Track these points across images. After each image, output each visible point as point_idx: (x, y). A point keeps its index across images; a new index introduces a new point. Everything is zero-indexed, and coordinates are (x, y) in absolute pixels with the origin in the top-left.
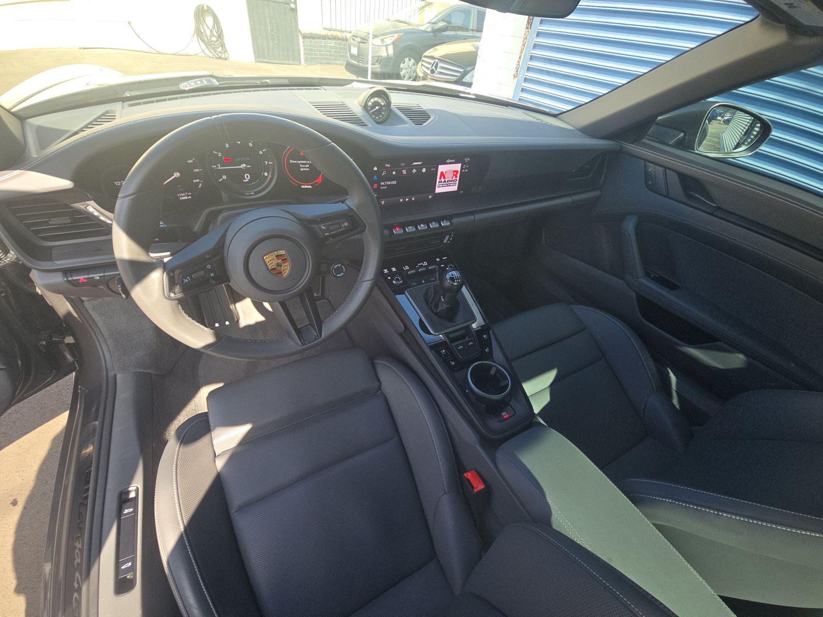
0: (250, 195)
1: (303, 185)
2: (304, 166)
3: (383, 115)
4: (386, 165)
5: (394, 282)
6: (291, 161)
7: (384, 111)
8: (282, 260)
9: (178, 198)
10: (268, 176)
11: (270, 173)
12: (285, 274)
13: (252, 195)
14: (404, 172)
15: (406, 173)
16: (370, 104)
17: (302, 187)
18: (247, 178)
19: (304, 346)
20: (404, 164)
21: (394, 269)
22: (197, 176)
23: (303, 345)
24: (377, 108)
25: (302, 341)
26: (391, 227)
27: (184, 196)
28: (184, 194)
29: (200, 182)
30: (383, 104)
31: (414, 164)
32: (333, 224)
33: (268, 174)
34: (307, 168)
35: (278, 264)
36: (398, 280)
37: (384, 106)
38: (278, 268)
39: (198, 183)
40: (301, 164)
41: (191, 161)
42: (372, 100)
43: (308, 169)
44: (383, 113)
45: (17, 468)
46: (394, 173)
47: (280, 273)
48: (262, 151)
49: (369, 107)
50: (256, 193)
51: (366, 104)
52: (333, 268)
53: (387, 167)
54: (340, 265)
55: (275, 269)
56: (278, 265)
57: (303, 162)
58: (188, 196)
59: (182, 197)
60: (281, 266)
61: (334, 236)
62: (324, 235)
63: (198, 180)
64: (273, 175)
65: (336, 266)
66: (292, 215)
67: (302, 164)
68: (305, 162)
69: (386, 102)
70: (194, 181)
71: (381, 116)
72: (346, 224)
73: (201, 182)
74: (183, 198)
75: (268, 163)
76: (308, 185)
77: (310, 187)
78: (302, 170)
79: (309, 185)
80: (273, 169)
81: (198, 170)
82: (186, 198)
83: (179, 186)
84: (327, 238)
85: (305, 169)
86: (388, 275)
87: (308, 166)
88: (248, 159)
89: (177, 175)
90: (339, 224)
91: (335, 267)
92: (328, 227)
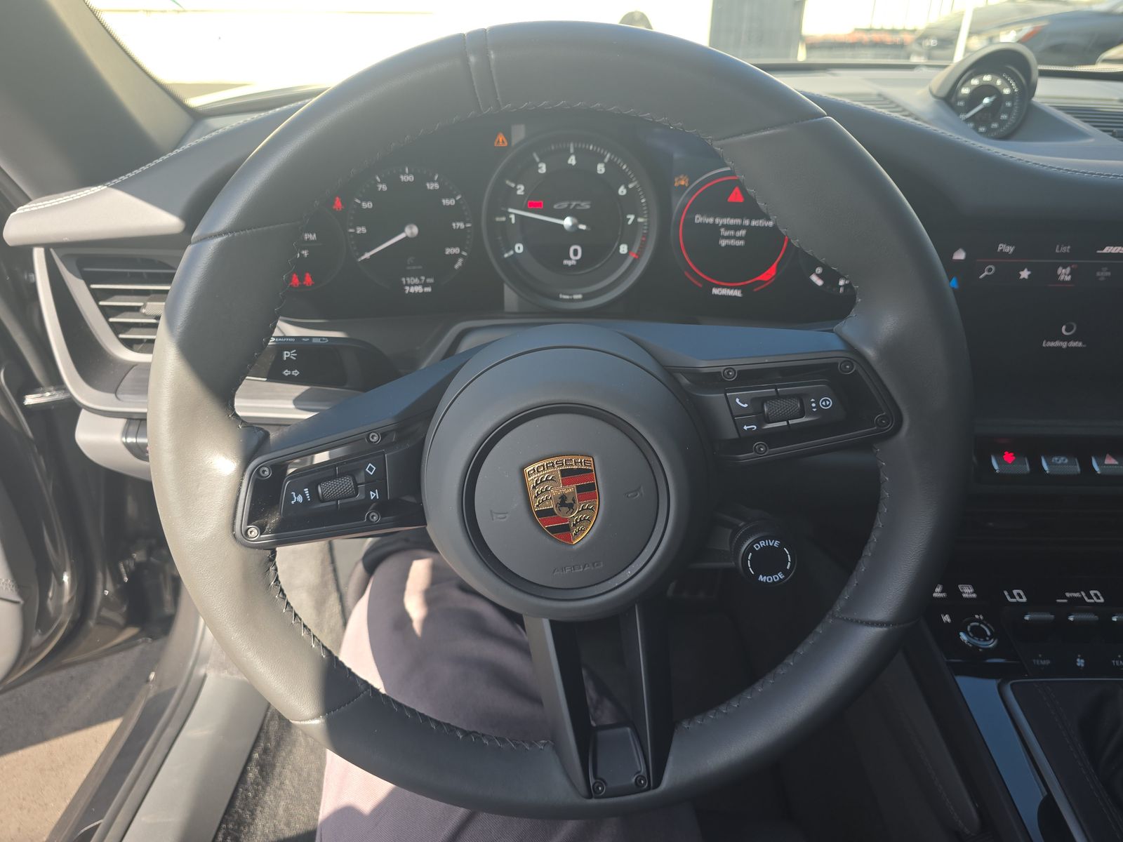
0: (572, 300)
1: (718, 286)
2: (732, 233)
3: (1002, 123)
4: (1002, 247)
5: (963, 637)
6: (699, 219)
7: (1009, 111)
8: (579, 489)
9: (402, 287)
10: (625, 256)
11: (635, 250)
12: (580, 539)
13: (578, 300)
14: (1064, 274)
15: (1068, 278)
16: (965, 91)
17: (715, 291)
18: (575, 254)
19: (593, 801)
20: (1066, 249)
21: (968, 591)
22: (457, 238)
23: (590, 797)
24: (986, 101)
25: (592, 781)
26: (985, 447)
27: (414, 285)
28: (416, 281)
29: (460, 255)
30: (1007, 91)
31: (1107, 250)
32: (778, 397)
33: (629, 249)
34: (740, 238)
35: (563, 497)
36: (978, 633)
37: (1011, 97)
38: (562, 513)
39: (456, 257)
40: (723, 226)
41: (451, 202)
42: (975, 82)
43: (741, 243)
44: (1004, 117)
45: (24, 799)
46: (1025, 274)
47: (566, 528)
48: (626, 187)
49: (961, 99)
50: (586, 297)
51: (954, 90)
52: (750, 549)
53: (1003, 253)
54: (776, 543)
55: (550, 512)
56: (563, 501)
57: (732, 221)
58: (425, 285)
59: (410, 285)
60: (571, 506)
61: (773, 438)
62: (738, 428)
63: (456, 250)
64: (640, 254)
65: (762, 543)
66: (649, 353)
67: (728, 227)
68: (738, 221)
69: (1019, 84)
70: (448, 251)
71: (995, 125)
72: (827, 403)
73: (463, 256)
74: (412, 290)
75: (635, 220)
76: (731, 288)
77: (737, 293)
78: (723, 243)
79: (734, 288)
80: (646, 236)
81: (461, 225)
82: (419, 289)
83: (410, 260)
84: (745, 442)
85: (732, 242)
86: (941, 606)
87: (742, 233)
88: (586, 205)
89: (411, 231)
90: (800, 397)
91: (757, 547)
92: (758, 402)
